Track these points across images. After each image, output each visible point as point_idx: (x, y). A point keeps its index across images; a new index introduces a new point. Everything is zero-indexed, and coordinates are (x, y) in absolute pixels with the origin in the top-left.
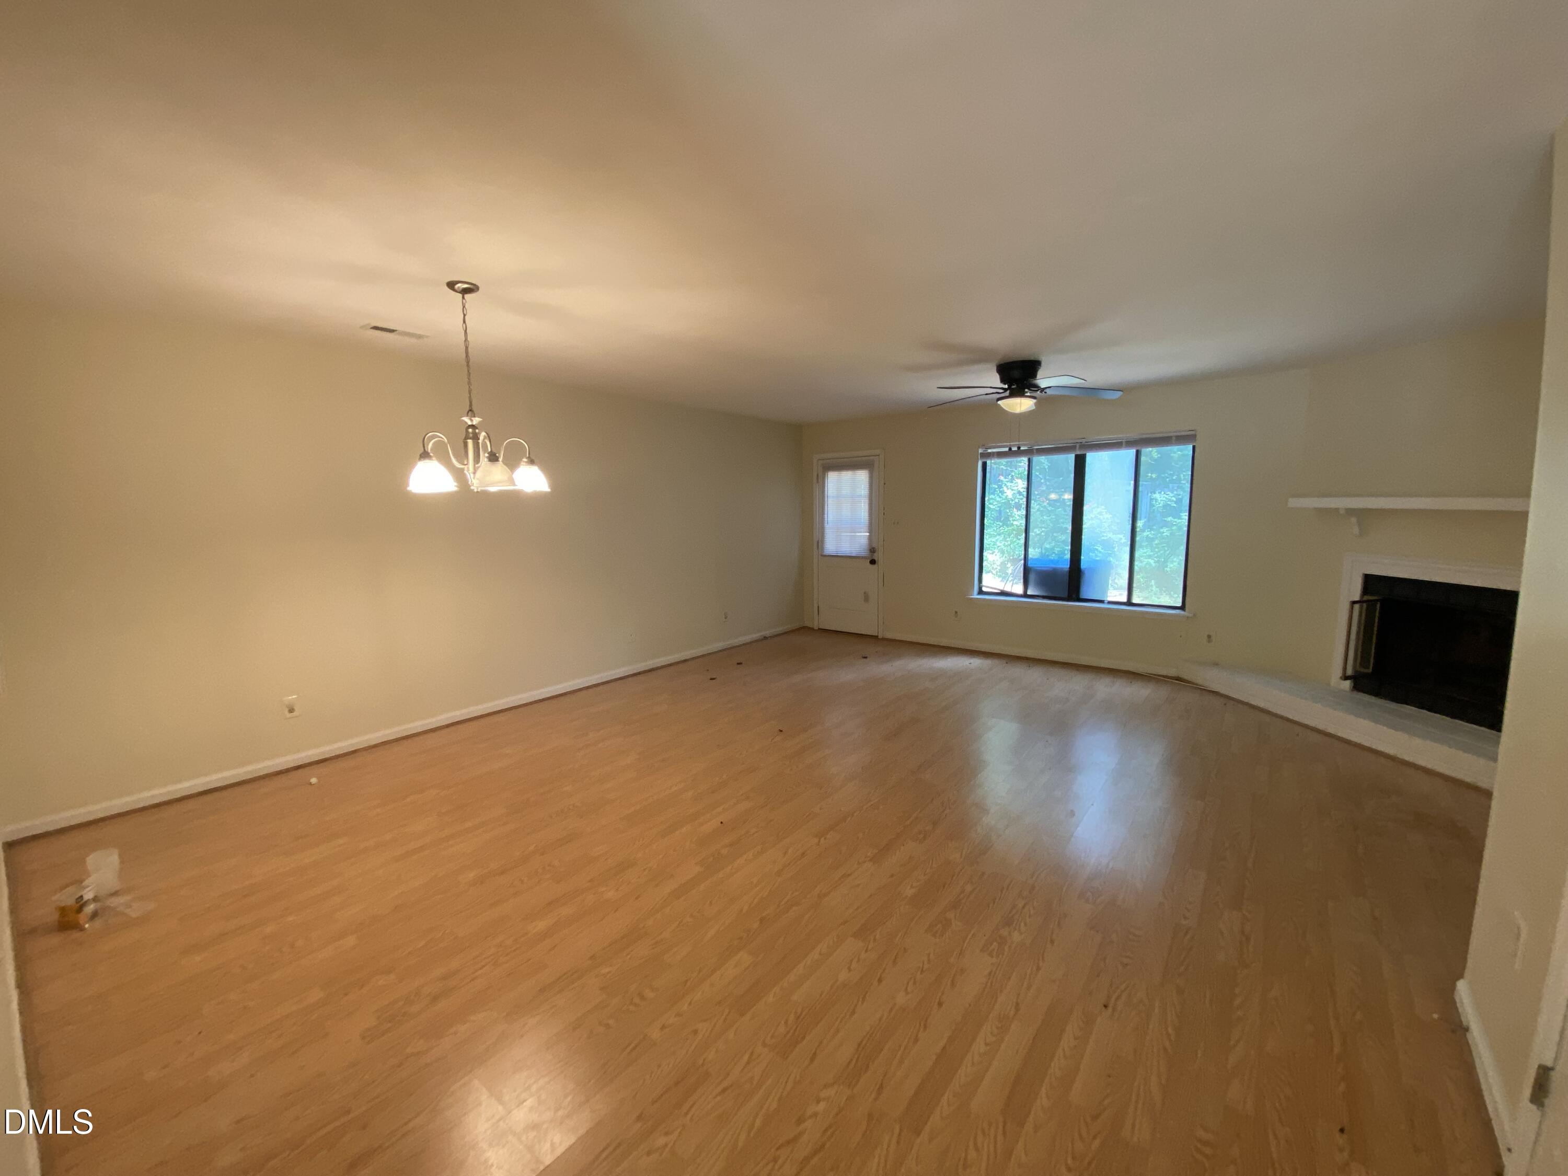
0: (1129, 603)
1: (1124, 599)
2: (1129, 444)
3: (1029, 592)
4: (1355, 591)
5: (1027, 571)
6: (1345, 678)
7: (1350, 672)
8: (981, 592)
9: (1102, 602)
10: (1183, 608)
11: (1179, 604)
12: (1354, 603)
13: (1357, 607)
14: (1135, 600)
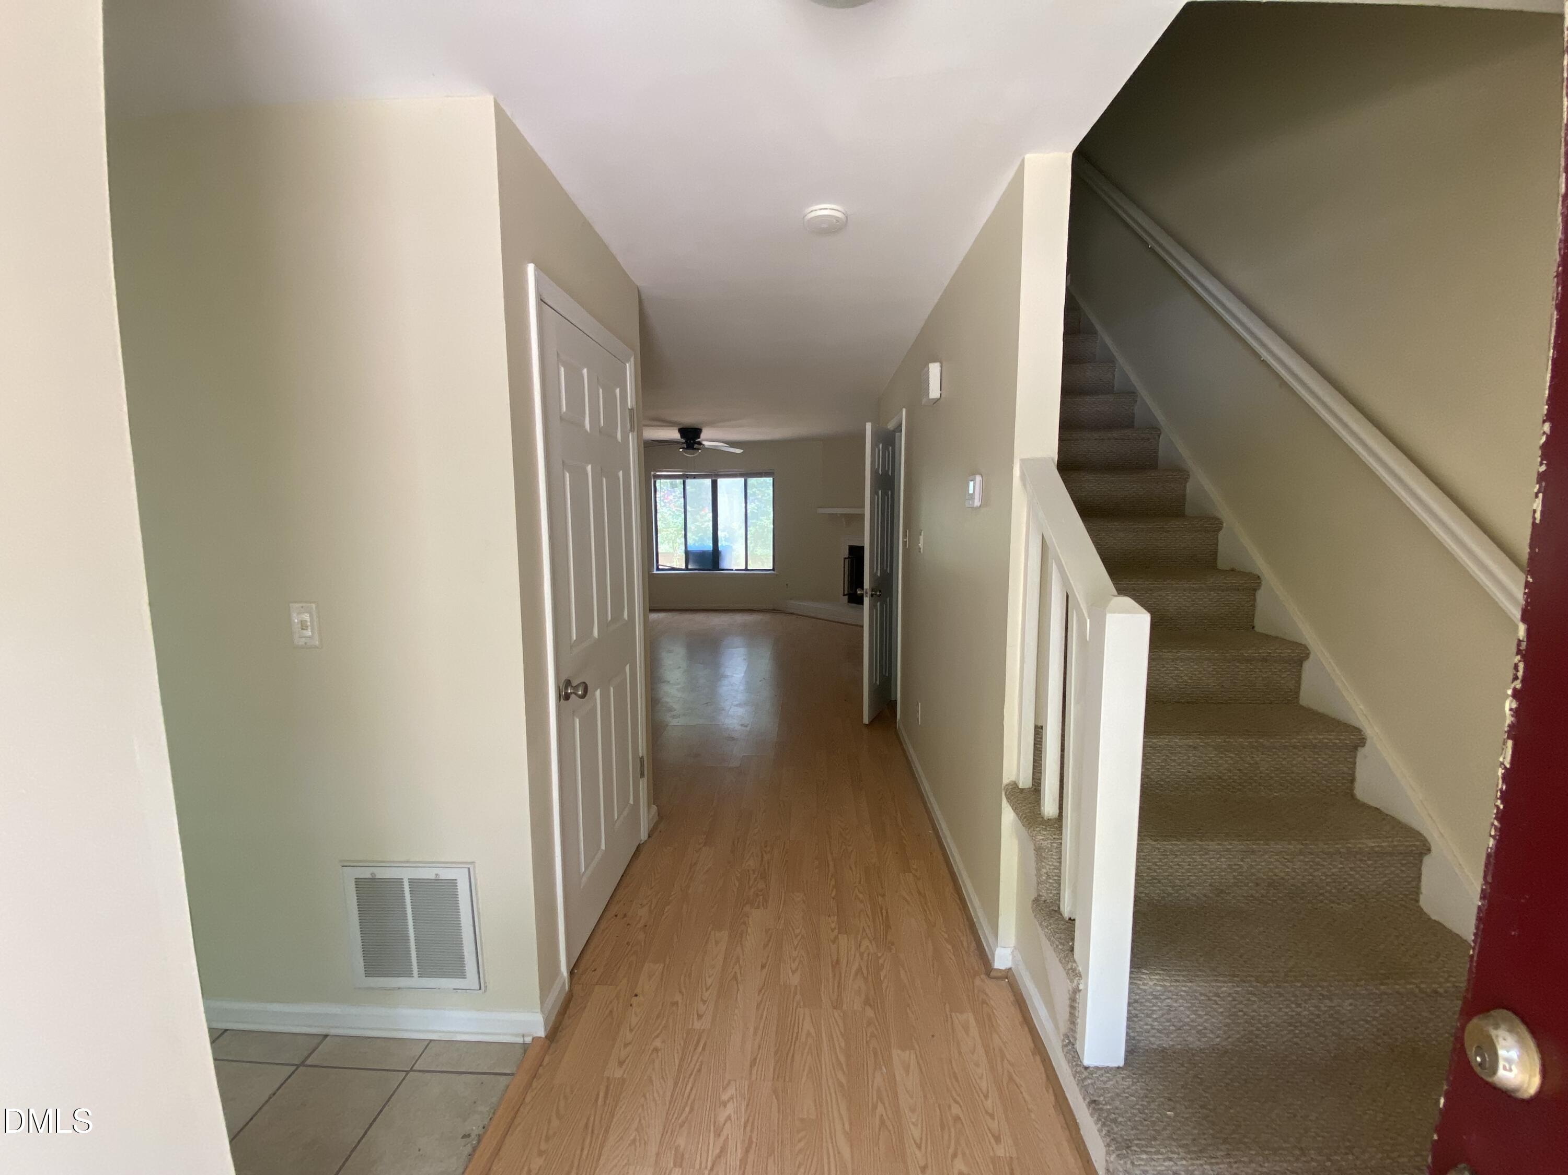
0: (746, 569)
1: (744, 568)
2: (741, 475)
3: (690, 567)
4: (846, 553)
5: (687, 553)
6: (844, 595)
7: (846, 592)
8: (658, 569)
9: (732, 570)
10: (773, 569)
11: (771, 568)
12: (845, 558)
13: (847, 560)
14: (749, 568)
